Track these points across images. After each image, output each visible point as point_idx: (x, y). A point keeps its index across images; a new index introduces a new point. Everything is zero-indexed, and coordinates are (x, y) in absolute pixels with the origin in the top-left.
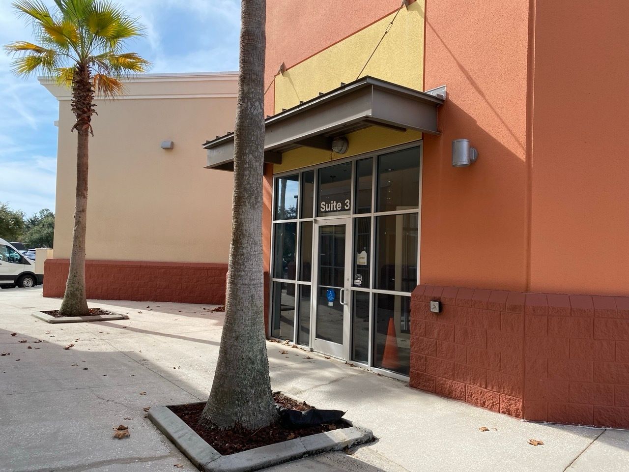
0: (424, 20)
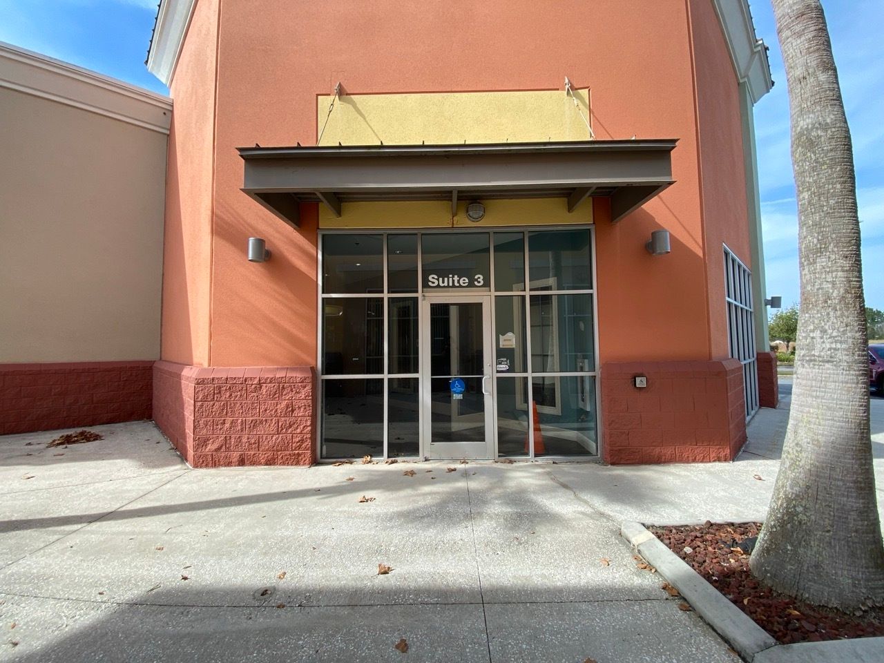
0: (588, 112)
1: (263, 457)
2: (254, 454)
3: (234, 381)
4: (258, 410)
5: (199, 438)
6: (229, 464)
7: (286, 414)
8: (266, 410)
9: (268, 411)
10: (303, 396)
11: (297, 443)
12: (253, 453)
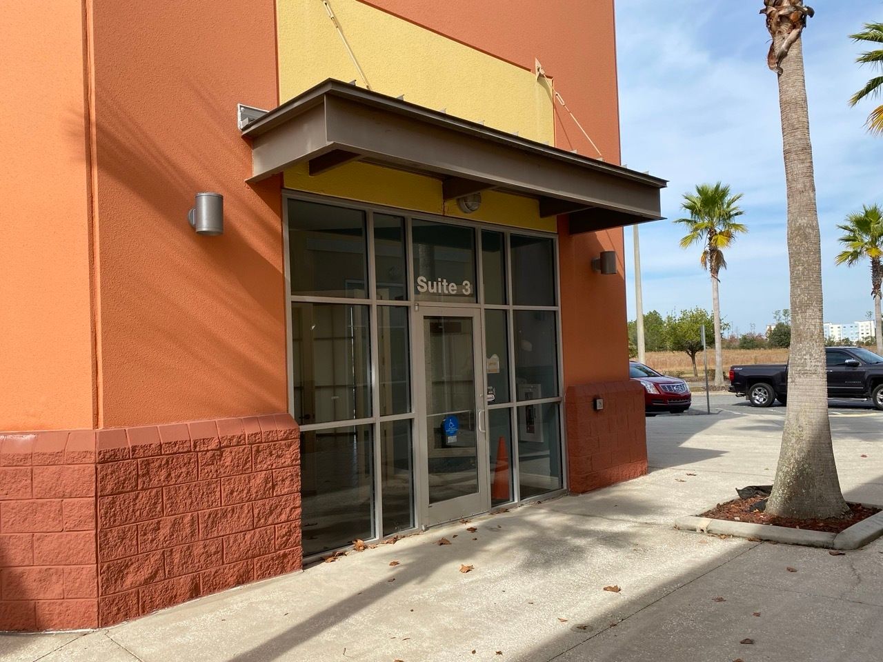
1: (231, 573)
2: (216, 572)
3: (175, 449)
4: (218, 494)
5: (109, 567)
6: (171, 601)
7: (265, 493)
8: (232, 493)
9: (235, 494)
10: (288, 462)
11: (284, 536)
12: (213, 570)
